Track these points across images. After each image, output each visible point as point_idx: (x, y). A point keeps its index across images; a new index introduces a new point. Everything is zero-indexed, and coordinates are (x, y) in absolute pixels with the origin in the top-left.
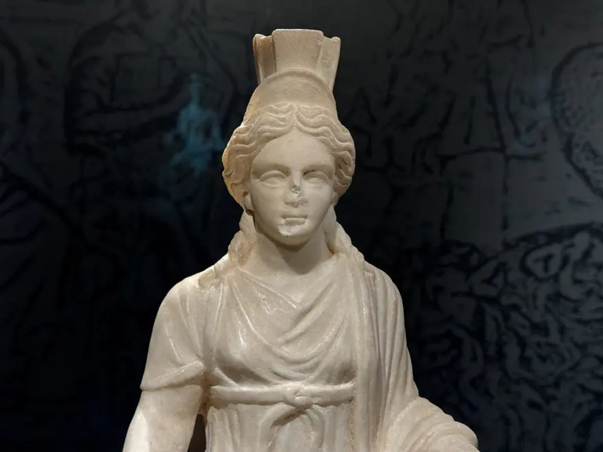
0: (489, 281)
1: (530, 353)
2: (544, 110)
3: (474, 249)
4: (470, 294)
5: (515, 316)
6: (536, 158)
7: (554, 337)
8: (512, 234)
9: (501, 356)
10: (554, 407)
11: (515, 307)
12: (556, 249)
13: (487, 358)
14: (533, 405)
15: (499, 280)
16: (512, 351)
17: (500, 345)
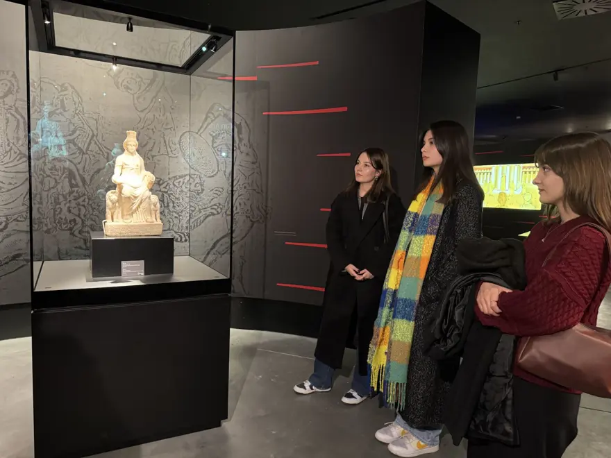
0: (165, 188)
1: (175, 205)
2: (178, 146)
3: (161, 179)
4: (160, 191)
5: (172, 196)
6: (176, 157)
7: (181, 201)
8: (171, 176)
9: (168, 206)
10: (181, 217)
11: (172, 194)
12: (181, 180)
13: (165, 207)
14: (176, 217)
15: (168, 187)
16: (171, 205)
17: (168, 203)
